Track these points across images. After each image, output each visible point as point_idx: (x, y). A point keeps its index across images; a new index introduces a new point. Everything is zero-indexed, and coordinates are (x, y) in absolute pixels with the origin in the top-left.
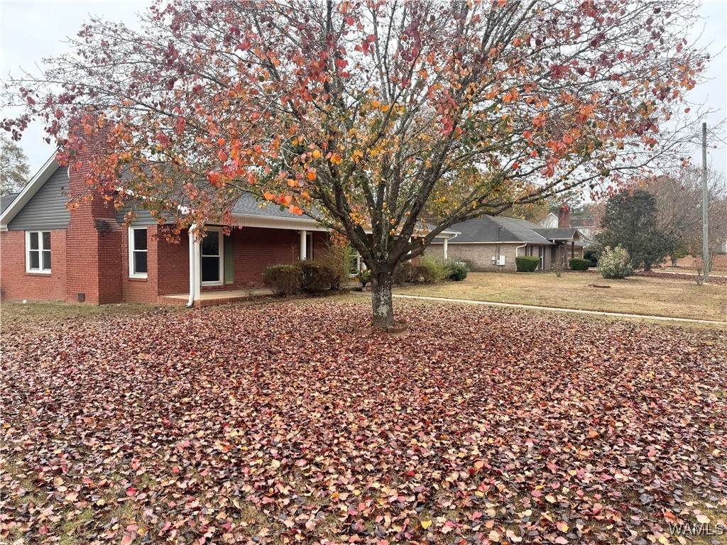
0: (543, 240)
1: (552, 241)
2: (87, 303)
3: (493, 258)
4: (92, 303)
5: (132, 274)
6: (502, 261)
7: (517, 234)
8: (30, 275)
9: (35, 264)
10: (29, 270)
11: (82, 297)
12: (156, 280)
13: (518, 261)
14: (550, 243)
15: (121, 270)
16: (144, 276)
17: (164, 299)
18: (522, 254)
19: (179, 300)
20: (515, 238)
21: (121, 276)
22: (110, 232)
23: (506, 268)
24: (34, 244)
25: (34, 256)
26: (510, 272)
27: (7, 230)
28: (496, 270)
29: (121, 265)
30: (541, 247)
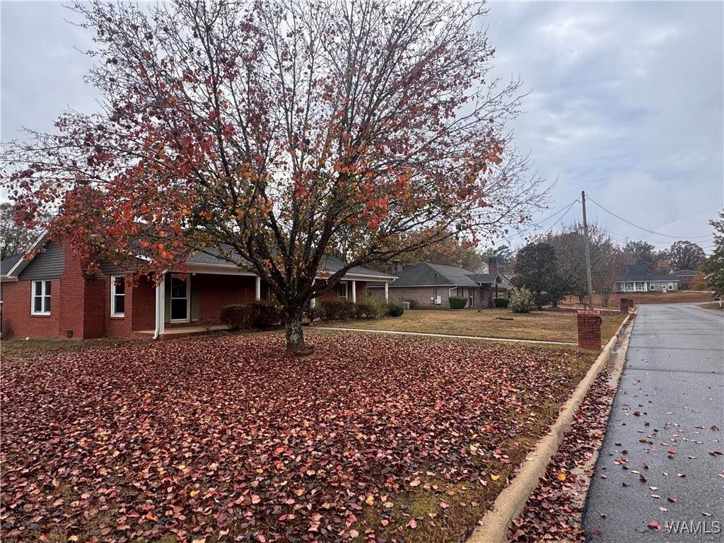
0: (472, 283)
1: (479, 284)
2: (74, 339)
3: (432, 298)
4: (78, 338)
5: (113, 314)
6: (439, 301)
7: (449, 278)
8: (34, 316)
9: (38, 308)
10: (33, 313)
11: (71, 334)
12: (131, 319)
13: (451, 300)
14: (477, 285)
15: (104, 310)
16: (122, 315)
17: (136, 334)
18: (455, 295)
19: (148, 335)
20: (448, 282)
21: (104, 315)
22: (96, 279)
23: (441, 306)
24: (39, 292)
25: (38, 300)
26: (446, 309)
27: (17, 280)
28: (434, 308)
29: (104, 307)
30: (471, 289)
